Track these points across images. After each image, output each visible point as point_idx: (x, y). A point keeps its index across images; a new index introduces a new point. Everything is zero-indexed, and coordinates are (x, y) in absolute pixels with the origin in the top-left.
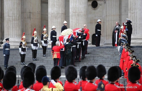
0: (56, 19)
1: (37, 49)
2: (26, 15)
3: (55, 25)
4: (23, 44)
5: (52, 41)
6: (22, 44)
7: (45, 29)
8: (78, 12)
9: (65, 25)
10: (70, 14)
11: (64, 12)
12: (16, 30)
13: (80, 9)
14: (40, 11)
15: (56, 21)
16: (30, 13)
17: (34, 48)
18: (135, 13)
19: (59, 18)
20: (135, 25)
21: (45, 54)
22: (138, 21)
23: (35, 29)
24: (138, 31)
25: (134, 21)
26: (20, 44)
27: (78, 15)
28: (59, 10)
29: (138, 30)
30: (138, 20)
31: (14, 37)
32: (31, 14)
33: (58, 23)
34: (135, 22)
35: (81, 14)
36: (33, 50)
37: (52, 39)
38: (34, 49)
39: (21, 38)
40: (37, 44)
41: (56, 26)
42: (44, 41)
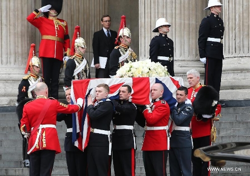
3: (164, 15)
4: (30, 90)
6: (27, 89)
7: (125, 32)
9: (213, 14)
12: (12, 37)
23: (78, 29)
26: (20, 88)
31: (4, 60)
33: (178, 6)
39: (25, 66)
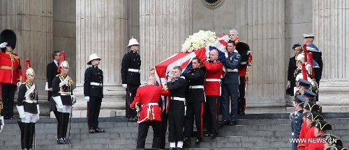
0: (99, 34)
1: (34, 121)
2: (8, 21)
5: (88, 98)
8: (164, 13)
9: (132, 51)
10: (142, 20)
11: (122, 13)
13: (171, 5)
14: (52, 9)
15: (99, 39)
16: (20, 14)
17: (26, 117)
18: (333, 17)
19: (108, 29)
20: (333, 52)
21: (64, 136)
22: (340, 41)
23: (28, 61)
24: (340, 70)
25: (330, 40)
27: (166, 22)
28: (108, 6)
29: (340, 66)
30: (340, 38)
32: (25, 19)
34: (333, 43)
35: (173, 19)
36: (22, 125)
37: (88, 90)
38: (27, 121)
40: (34, 105)
41: (100, 55)
42: (62, 97)
